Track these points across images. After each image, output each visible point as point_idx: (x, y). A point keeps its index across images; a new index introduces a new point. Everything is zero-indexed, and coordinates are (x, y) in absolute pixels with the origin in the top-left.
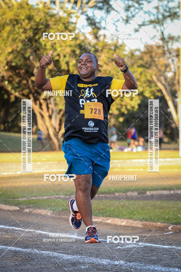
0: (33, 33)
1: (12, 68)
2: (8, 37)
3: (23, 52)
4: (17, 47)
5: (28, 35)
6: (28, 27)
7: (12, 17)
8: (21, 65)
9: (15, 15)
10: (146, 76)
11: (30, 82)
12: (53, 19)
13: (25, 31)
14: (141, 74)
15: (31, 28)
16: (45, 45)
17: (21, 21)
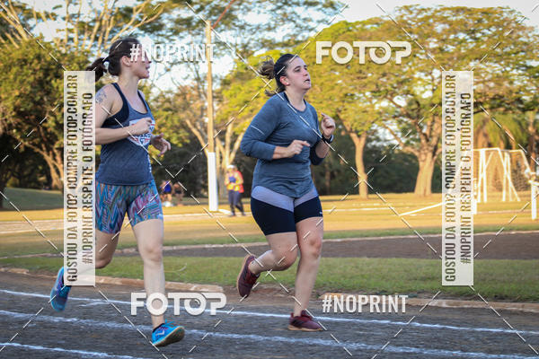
0: (44, 74)
1: (20, 113)
2: (15, 79)
3: (31, 95)
4: (26, 90)
5: (37, 77)
6: (38, 67)
7: (20, 57)
8: (31, 110)
9: (23, 54)
10: (172, 121)
11: (41, 129)
12: (66, 58)
13: (35, 72)
14: (167, 118)
15: (41, 68)
16: (58, 88)
17: (29, 61)
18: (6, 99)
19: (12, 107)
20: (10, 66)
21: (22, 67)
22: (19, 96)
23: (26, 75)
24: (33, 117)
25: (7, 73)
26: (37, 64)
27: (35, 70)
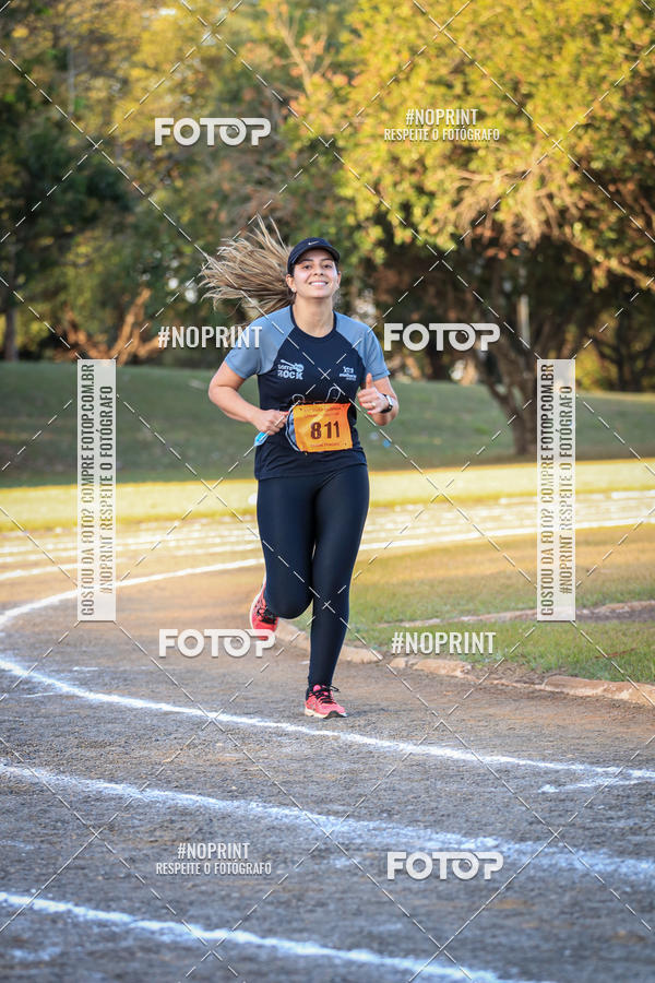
1: (591, 176)
2: (575, 76)
3: (624, 121)
4: (606, 107)
5: (641, 67)
6: (645, 38)
7: (590, 10)
8: (623, 167)
17: (616, 22)
18: (552, 134)
19: (568, 159)
20: (560, 39)
21: (595, 39)
22: (587, 126)
23: (610, 62)
24: (631, 186)
25: (549, 58)
26: (640, 31)
27: (633, 47)
